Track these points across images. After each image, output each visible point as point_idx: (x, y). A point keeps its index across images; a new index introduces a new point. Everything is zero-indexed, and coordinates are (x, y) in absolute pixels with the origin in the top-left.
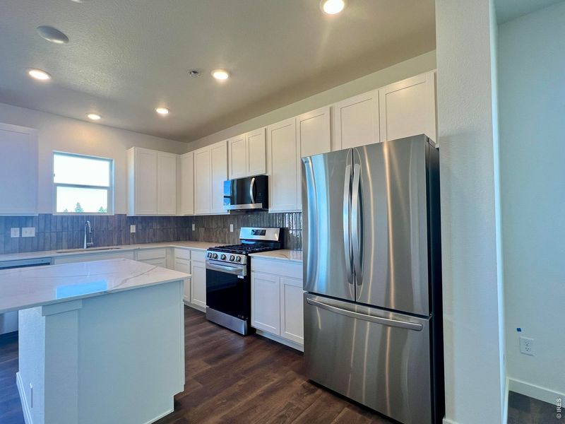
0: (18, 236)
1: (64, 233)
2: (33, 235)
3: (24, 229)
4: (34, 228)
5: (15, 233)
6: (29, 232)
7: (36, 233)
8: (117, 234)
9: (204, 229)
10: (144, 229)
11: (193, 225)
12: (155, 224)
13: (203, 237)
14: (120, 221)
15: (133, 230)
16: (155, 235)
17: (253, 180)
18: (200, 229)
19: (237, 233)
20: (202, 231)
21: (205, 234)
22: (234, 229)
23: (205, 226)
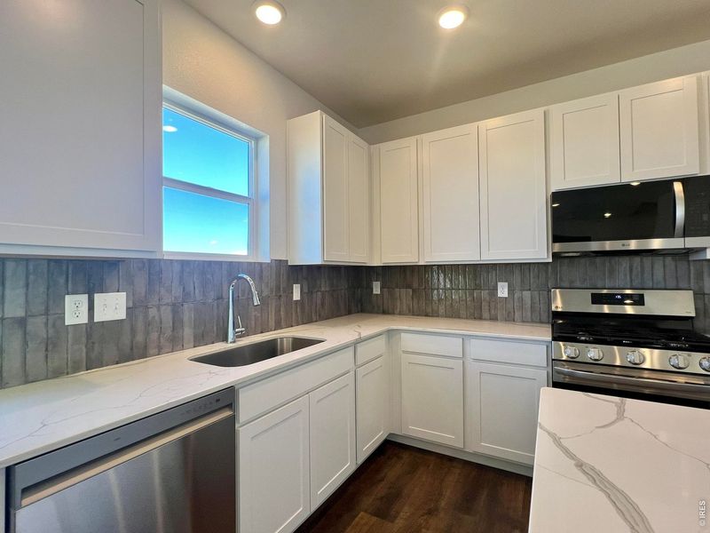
0: (84, 319)
1: (186, 306)
2: (122, 315)
3: (97, 297)
4: (124, 295)
5: (75, 310)
6: (112, 306)
7: (128, 309)
8: (274, 305)
9: (410, 291)
10: (310, 292)
11: (374, 283)
12: (323, 283)
13: (408, 306)
14: (278, 275)
15: (297, 296)
16: (323, 304)
17: (678, 187)
18: (397, 290)
19: (521, 299)
20: (404, 296)
21: (415, 301)
22: (511, 290)
23: (415, 285)
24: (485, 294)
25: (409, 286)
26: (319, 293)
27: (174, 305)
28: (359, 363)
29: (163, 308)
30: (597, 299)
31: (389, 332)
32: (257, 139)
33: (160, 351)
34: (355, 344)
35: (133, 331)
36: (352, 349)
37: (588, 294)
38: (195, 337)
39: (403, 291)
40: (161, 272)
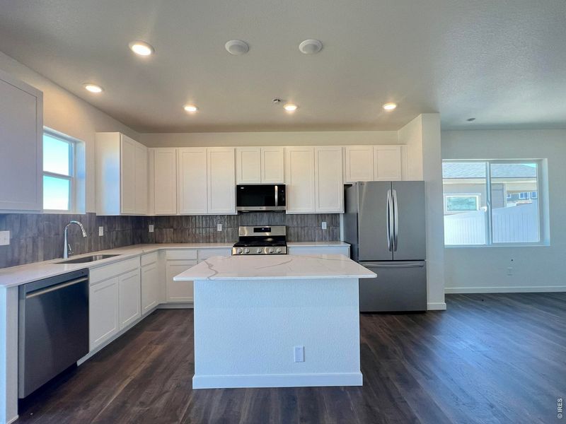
2: (7, 243)
4: (8, 232)
6: (3, 238)
7: (11, 240)
8: (87, 238)
9: (172, 230)
10: (109, 231)
11: (150, 226)
12: (117, 226)
13: (171, 238)
14: (90, 221)
15: (101, 233)
16: (117, 239)
17: (276, 187)
18: (164, 229)
19: (227, 231)
20: (168, 232)
21: (175, 235)
22: (223, 227)
23: (175, 227)
24: (211, 230)
25: (172, 227)
26: (114, 232)
27: (33, 237)
28: (143, 264)
29: (28, 240)
30: (256, 230)
31: (159, 250)
32: (76, 142)
33: (26, 262)
34: (141, 255)
35: (13, 251)
36: (139, 258)
37: (252, 228)
38: (44, 256)
39: (168, 230)
40: (27, 220)
